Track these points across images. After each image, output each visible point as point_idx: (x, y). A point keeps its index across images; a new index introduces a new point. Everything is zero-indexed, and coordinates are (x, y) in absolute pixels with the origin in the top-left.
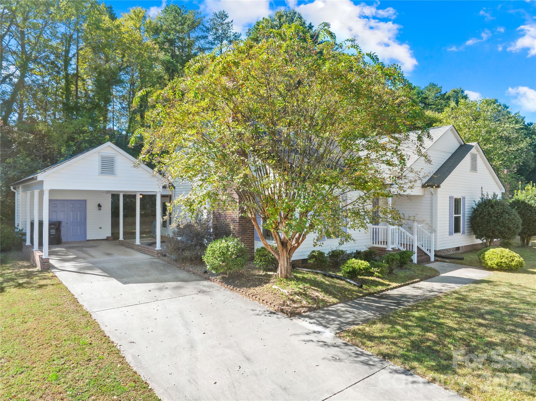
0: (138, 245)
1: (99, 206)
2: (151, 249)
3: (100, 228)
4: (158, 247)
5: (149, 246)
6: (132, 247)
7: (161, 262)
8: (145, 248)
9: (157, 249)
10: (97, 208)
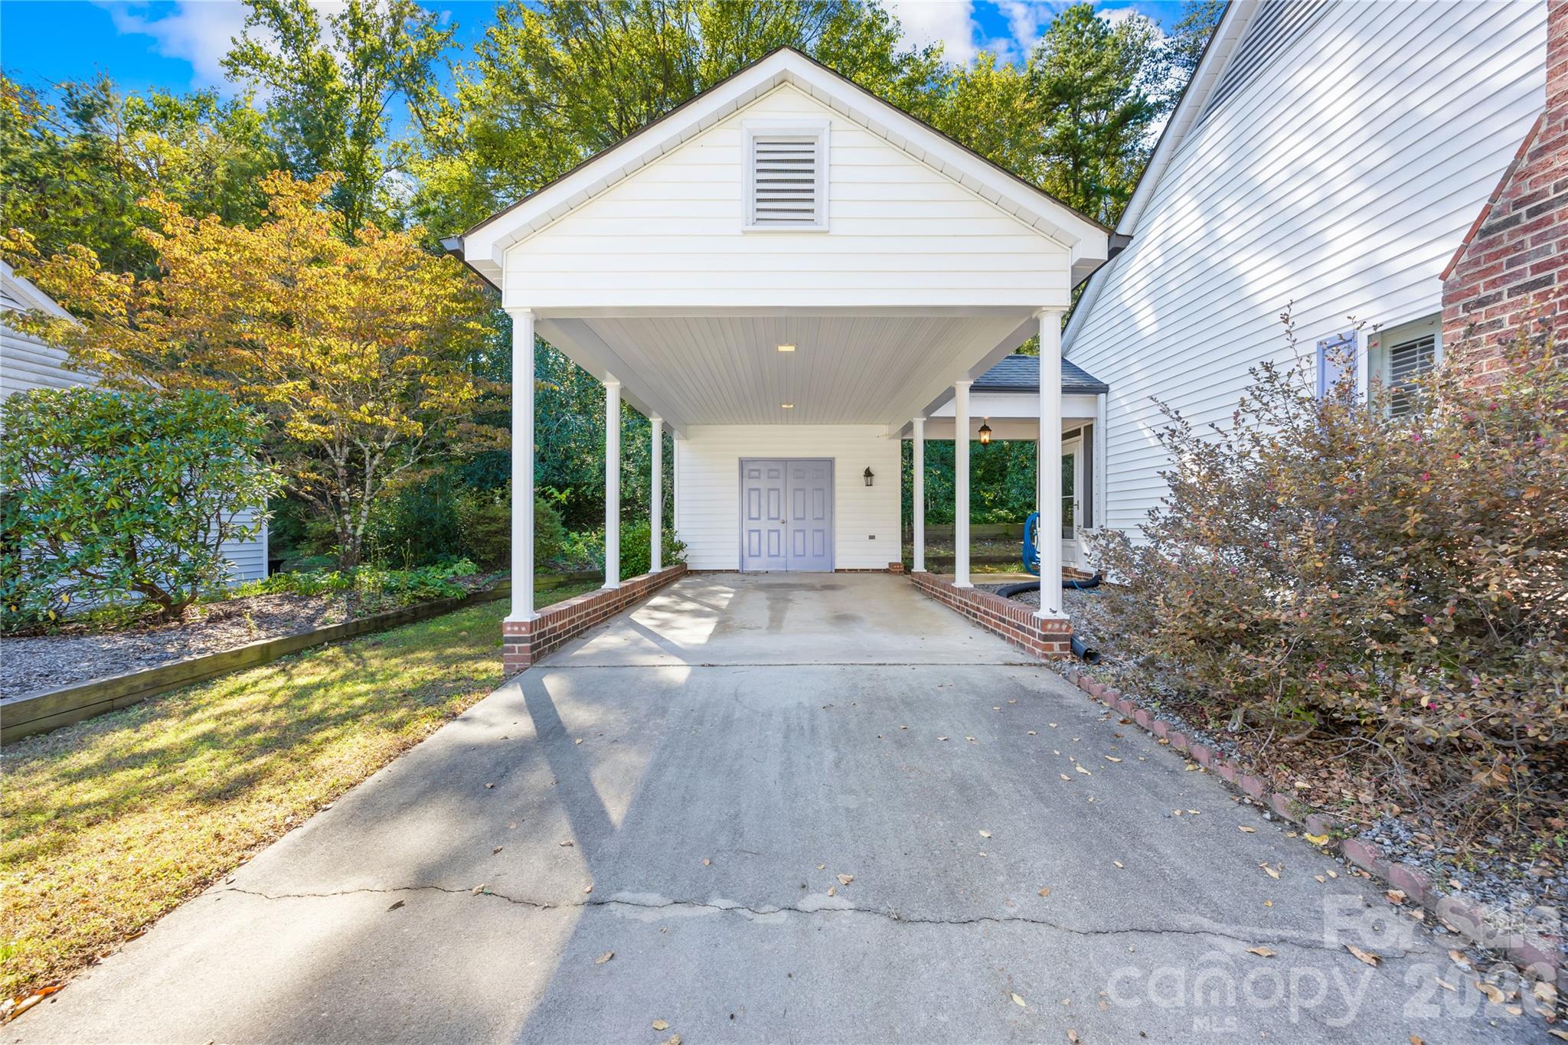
0: (962, 592)
1: (868, 474)
2: (1010, 613)
3: (872, 537)
4: (1050, 603)
5: (1009, 596)
6: (943, 596)
7: (1074, 697)
8: (988, 604)
9: (1043, 614)
10: (863, 480)
